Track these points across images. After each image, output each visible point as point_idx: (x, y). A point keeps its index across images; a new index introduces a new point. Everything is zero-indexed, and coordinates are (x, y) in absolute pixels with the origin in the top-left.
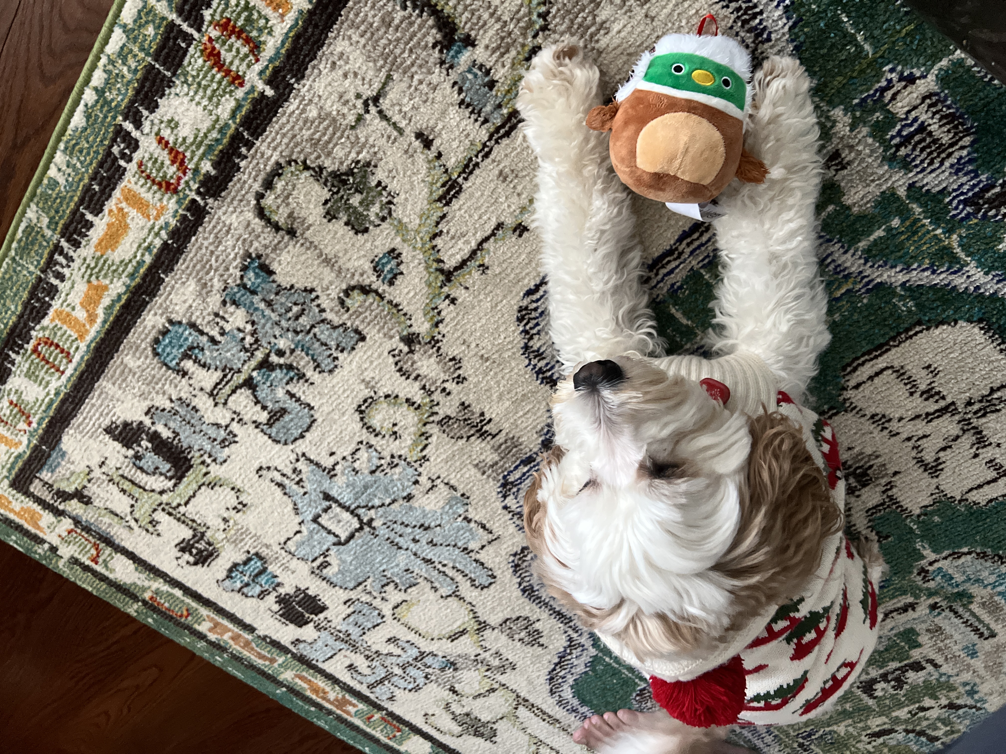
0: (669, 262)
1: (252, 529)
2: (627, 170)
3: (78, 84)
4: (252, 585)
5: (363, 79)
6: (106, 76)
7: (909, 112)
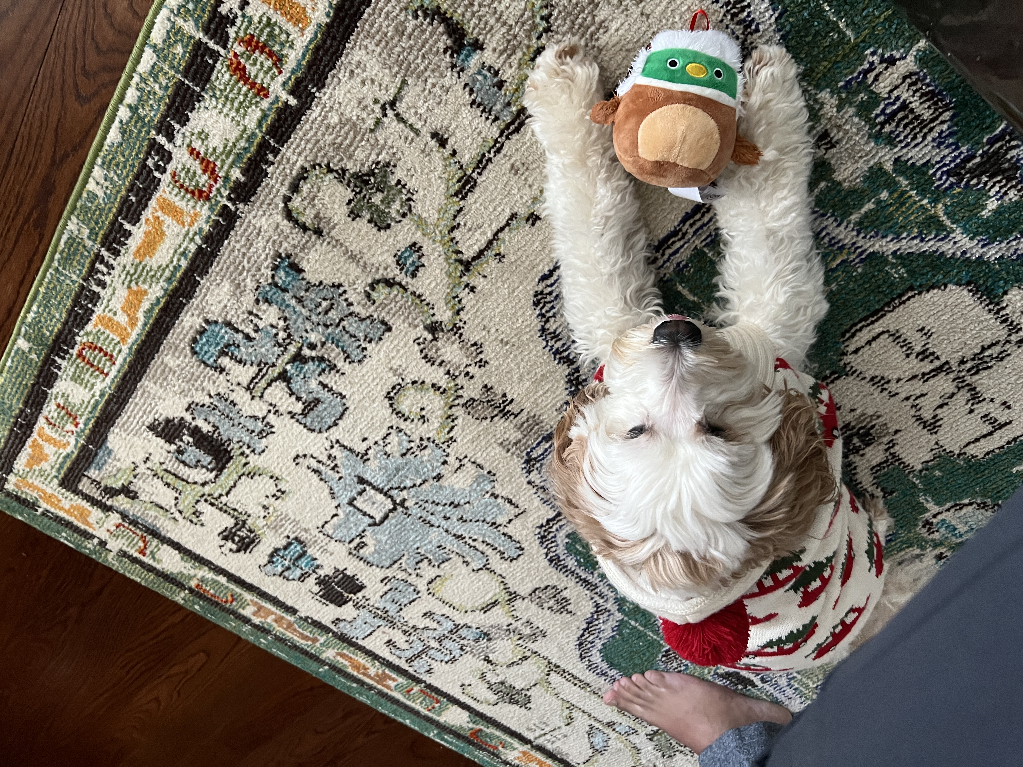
0: (674, 243)
1: (291, 515)
2: (630, 159)
3: (112, 102)
4: (293, 568)
5: (380, 85)
6: (139, 94)
7: (891, 91)
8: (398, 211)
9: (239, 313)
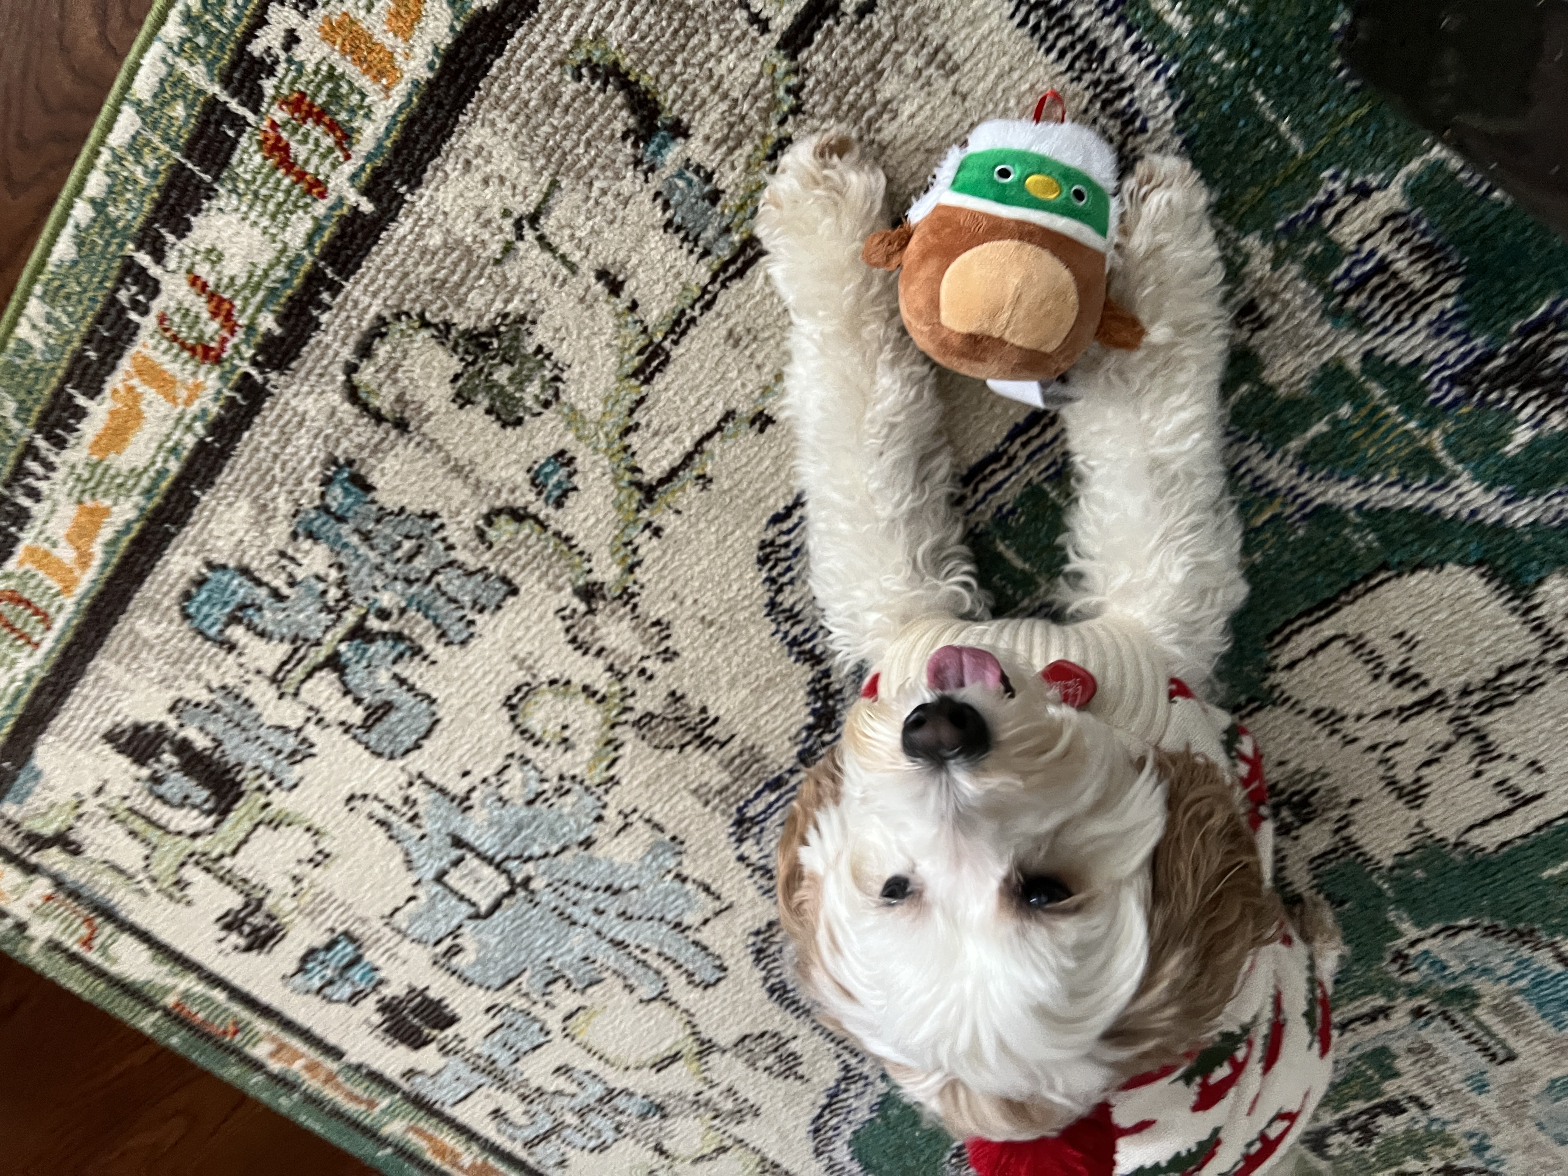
0: (994, 472)
1: (339, 894)
2: (926, 329)
3: (65, 193)
4: (339, 982)
5: (514, 187)
6: (108, 181)
7: (1362, 241)
8: (536, 397)
9: (264, 552)
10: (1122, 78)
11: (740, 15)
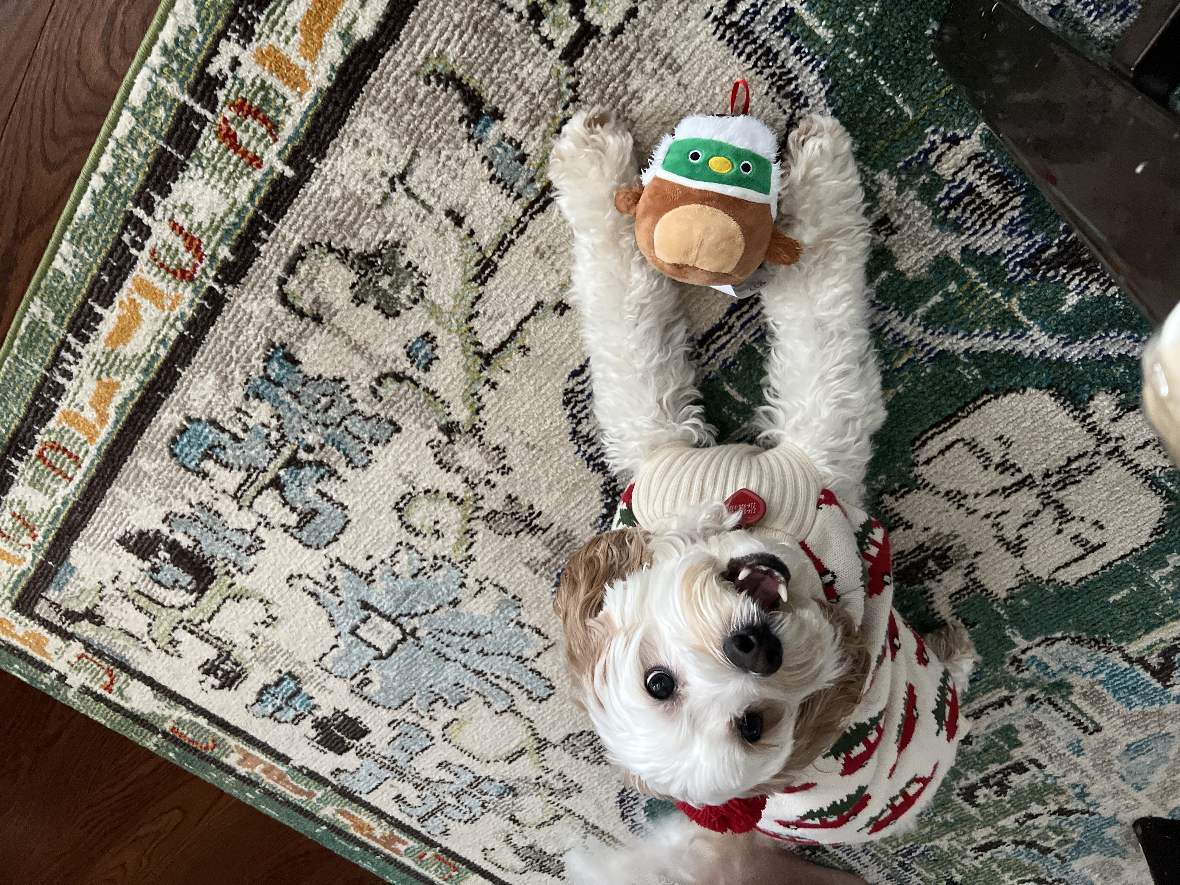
1: (283, 646)
4: (286, 708)
5: (388, 157)
6: (114, 161)
7: (956, 173)
8: (408, 297)
9: (225, 409)
10: (790, 71)
11: (534, 38)
